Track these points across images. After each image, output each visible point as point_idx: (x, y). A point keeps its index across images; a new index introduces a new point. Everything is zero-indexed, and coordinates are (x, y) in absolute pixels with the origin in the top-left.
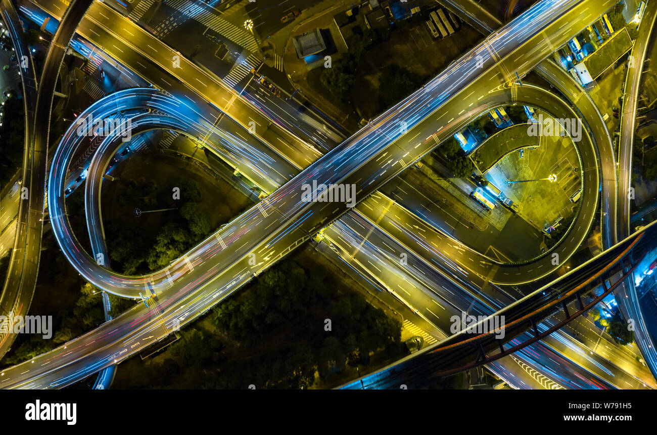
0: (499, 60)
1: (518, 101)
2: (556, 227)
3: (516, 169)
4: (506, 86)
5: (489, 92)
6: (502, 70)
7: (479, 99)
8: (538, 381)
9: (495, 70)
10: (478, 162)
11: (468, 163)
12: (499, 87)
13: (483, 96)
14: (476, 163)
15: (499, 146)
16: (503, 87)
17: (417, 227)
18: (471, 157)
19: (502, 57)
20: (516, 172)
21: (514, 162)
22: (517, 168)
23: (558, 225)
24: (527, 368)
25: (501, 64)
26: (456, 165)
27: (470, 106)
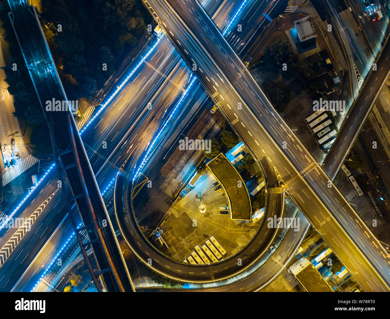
0: (302, 175)
1: (269, 195)
2: (160, 240)
3: (211, 203)
4: (282, 183)
5: (275, 167)
6: (294, 179)
7: (268, 158)
8: (32, 215)
9: (293, 172)
10: (217, 161)
11: (216, 152)
12: (280, 176)
13: (271, 162)
14: (216, 159)
15: (231, 180)
16: (280, 180)
17: (166, 111)
18: (221, 155)
19: (305, 178)
20: (210, 202)
21: (217, 201)
22: (213, 204)
23: (162, 243)
24: (44, 205)
25: (299, 178)
26: (214, 143)
27: (262, 150)
